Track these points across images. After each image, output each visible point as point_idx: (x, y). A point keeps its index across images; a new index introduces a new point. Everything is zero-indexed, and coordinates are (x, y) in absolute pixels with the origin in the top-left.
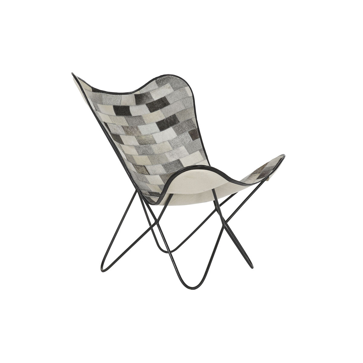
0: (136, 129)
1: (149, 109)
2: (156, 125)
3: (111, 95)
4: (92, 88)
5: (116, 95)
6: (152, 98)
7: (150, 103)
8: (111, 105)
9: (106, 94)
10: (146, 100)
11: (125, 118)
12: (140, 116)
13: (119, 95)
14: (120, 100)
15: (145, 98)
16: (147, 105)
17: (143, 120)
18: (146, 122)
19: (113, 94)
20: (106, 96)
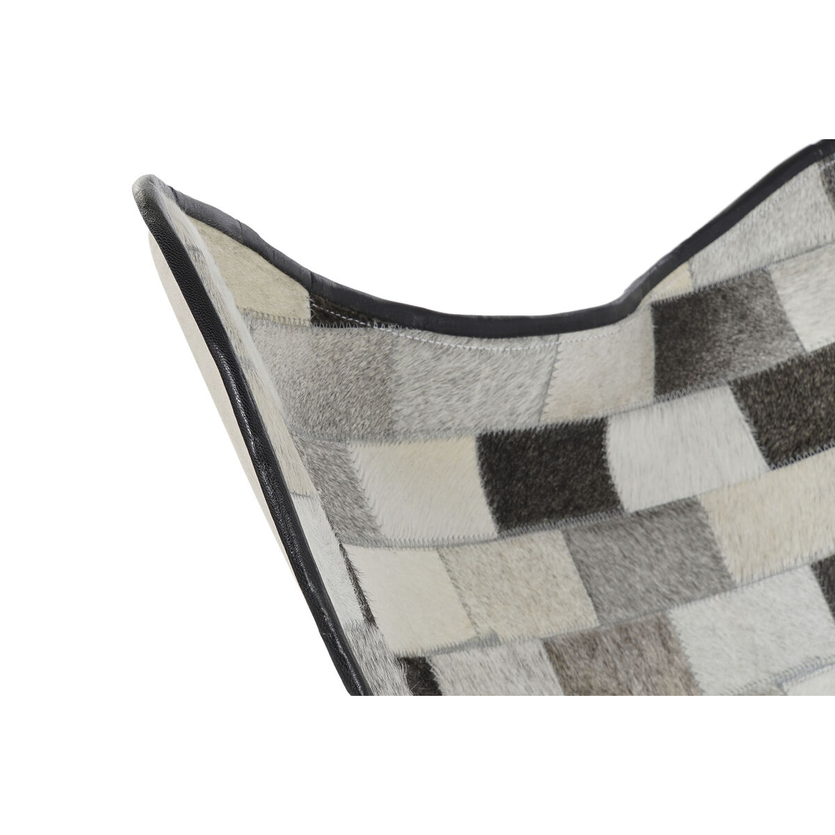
0: (653, 652)
1: (758, 437)
2: (812, 588)
3: (476, 344)
4: (313, 284)
5: (517, 345)
6: (783, 327)
7: (767, 377)
8: (461, 432)
9: (425, 336)
10: (737, 342)
11: (569, 540)
12: (688, 507)
13: (536, 339)
14: (543, 379)
15: (726, 328)
16: (742, 390)
17: (709, 544)
18: (731, 561)
19: (490, 336)
20: (426, 354)
